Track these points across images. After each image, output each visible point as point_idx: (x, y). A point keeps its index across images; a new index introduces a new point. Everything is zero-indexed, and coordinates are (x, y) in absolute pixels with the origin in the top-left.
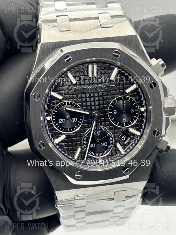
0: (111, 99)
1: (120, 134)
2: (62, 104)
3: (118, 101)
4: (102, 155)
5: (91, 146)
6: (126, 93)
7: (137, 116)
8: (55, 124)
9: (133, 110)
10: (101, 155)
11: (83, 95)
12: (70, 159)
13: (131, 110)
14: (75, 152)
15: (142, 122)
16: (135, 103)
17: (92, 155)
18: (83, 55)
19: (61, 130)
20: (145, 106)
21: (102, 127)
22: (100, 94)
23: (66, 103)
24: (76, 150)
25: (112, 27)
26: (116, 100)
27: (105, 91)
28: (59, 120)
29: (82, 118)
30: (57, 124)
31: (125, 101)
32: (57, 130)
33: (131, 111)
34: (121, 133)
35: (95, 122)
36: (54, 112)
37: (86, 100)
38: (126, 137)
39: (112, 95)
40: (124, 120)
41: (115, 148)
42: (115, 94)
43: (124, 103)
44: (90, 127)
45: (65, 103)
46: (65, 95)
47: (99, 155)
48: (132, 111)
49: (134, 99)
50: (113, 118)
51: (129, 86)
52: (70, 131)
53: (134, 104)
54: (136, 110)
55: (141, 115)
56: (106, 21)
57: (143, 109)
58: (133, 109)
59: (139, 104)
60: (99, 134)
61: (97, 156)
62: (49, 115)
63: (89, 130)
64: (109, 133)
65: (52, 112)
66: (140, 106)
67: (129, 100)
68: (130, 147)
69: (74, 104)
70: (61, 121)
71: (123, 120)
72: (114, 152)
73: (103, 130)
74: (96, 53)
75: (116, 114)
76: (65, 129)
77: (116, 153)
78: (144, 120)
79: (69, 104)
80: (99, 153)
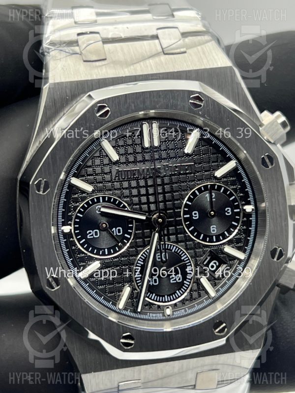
0: (187, 190)
1: (207, 258)
2: (92, 200)
3: (200, 193)
4: (172, 299)
5: (151, 283)
6: (216, 178)
7: (237, 221)
8: (79, 240)
9: (230, 211)
10: (171, 301)
11: (134, 184)
12: (110, 309)
14: (119, 296)
15: (247, 232)
16: (234, 197)
17: (153, 300)
18: (133, 105)
19: (92, 252)
20: (252, 202)
21: (171, 245)
22: (166, 180)
23: (101, 198)
24: (120, 290)
25: (185, 52)
26: (196, 191)
27: (175, 175)
28: (88, 232)
29: (131, 228)
30: (84, 240)
31: (214, 192)
32: (83, 253)
33: (227, 211)
34: (209, 256)
35: (157, 235)
36: (77, 217)
37: (139, 192)
38: (217, 264)
39: (189, 181)
40: (214, 231)
41: (197, 286)
42: (194, 181)
43: (213, 197)
44: (148, 244)
45: (98, 199)
46: (97, 183)
47: (166, 300)
48: (229, 213)
49: (232, 189)
50: (191, 227)
51: (221, 163)
52: (110, 253)
53: (231, 199)
54: (235, 211)
55: (245, 219)
56: (173, 41)
57: (249, 208)
58: (229, 208)
59: (242, 199)
60: (166, 257)
61: (162, 302)
62: (67, 222)
63: (146, 251)
64: (186, 256)
65: (74, 217)
66: (243, 203)
67: (222, 191)
68: (225, 282)
69: (115, 200)
70: (92, 234)
71: (212, 229)
72: (195, 294)
73: (173, 251)
74: (156, 100)
75: (197, 218)
76: (99, 250)
77: (200, 295)
78: (252, 229)
79: (106, 200)
80: (166, 296)
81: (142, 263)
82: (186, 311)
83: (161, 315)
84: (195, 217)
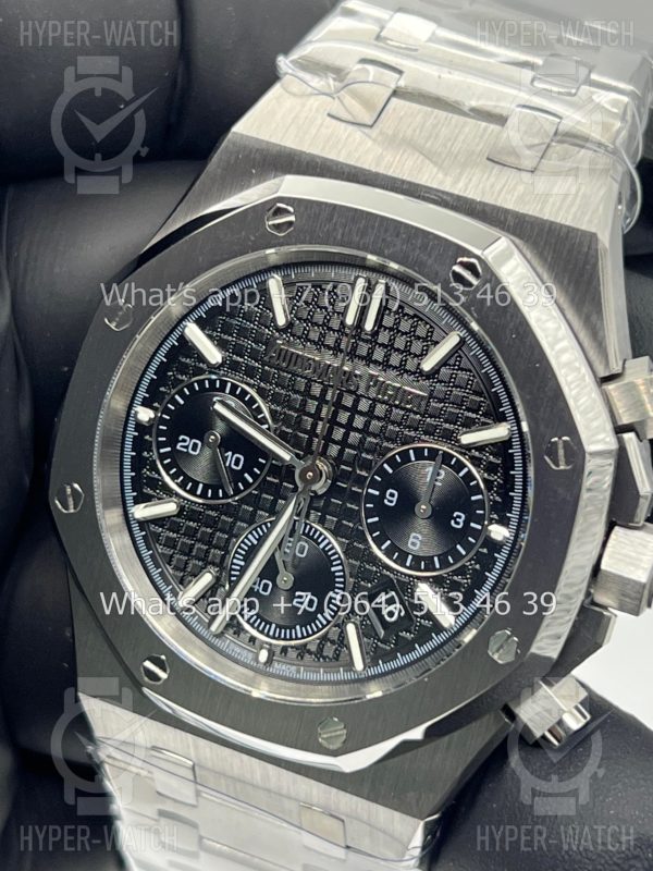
0: (393, 442)
2: (212, 382)
3: (416, 459)
4: (283, 636)
6: (459, 443)
7: (468, 547)
8: (159, 445)
9: (461, 521)
10: (280, 638)
12: (163, 598)
13: (455, 514)
15: (478, 579)
16: (481, 497)
20: (514, 523)
21: (322, 533)
22: (364, 405)
23: (229, 385)
24: (196, 574)
26: (412, 452)
28: (181, 438)
29: (261, 467)
30: (169, 449)
31: (445, 470)
32: (158, 472)
36: (173, 401)
37: (304, 404)
39: (405, 427)
40: (413, 544)
41: (340, 634)
42: (416, 430)
43: (441, 478)
44: (275, 513)
45: (224, 384)
46: (233, 353)
48: (458, 523)
49: (484, 480)
50: (374, 516)
51: (483, 419)
52: (204, 495)
53: (473, 498)
54: (472, 525)
55: (485, 551)
57: (500, 533)
58: (463, 516)
59: (495, 507)
60: (302, 553)
61: (262, 632)
64: (341, 567)
65: (167, 398)
67: (461, 474)
69: (253, 401)
70: (186, 443)
71: (411, 540)
72: (329, 650)
73: (322, 546)
74: (389, 239)
75: (392, 504)
76: (187, 479)
77: (338, 655)
78: (492, 577)
79: (238, 392)
80: (274, 626)
81: (255, 542)
82: (298, 672)
83: (250, 656)
84: (389, 501)
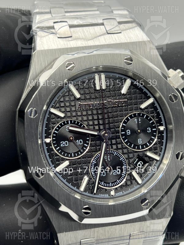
0: (123, 116)
1: (136, 160)
2: (64, 122)
3: (131, 119)
5: (101, 175)
6: (141, 109)
7: (155, 136)
8: (56, 148)
9: (150, 130)
10: (114, 186)
11: (90, 113)
12: (75, 191)
13: (148, 129)
14: (81, 183)
15: (161, 143)
16: (152, 121)
17: (103, 186)
18: (89, 63)
19: (64, 155)
20: (164, 124)
21: (113, 151)
22: (110, 110)
23: (69, 121)
24: (82, 179)
26: (129, 117)
27: (115, 107)
28: (61, 143)
29: (88, 140)
30: (59, 148)
31: (140, 118)
32: (58, 156)
34: (137, 158)
35: (104, 144)
36: (54, 133)
37: (93, 118)
38: (142, 164)
39: (124, 111)
40: (140, 142)
41: (130, 177)
42: (127, 111)
43: (139, 121)
44: (99, 150)
45: (67, 122)
46: (67, 112)
47: (111, 186)
49: (151, 116)
50: (126, 139)
51: (144, 100)
52: (75, 156)
53: (150, 122)
54: (153, 129)
55: (159, 135)
56: (113, 27)
57: (162, 128)
58: (150, 128)
59: (157, 122)
60: (110, 159)
61: (108, 187)
62: (48, 136)
63: (98, 155)
64: (123, 158)
65: (52, 133)
66: (158, 125)
67: (145, 117)
68: (148, 174)
69: (78, 123)
70: (63, 144)
71: (139, 141)
72: (129, 182)
73: (115, 155)
75: (130, 134)
76: (68, 154)
77: (132, 183)
78: (164, 141)
79: (73, 122)
80: (111, 183)
81: (96, 162)
82: (123, 193)
83: (107, 195)
84: (128, 133)
